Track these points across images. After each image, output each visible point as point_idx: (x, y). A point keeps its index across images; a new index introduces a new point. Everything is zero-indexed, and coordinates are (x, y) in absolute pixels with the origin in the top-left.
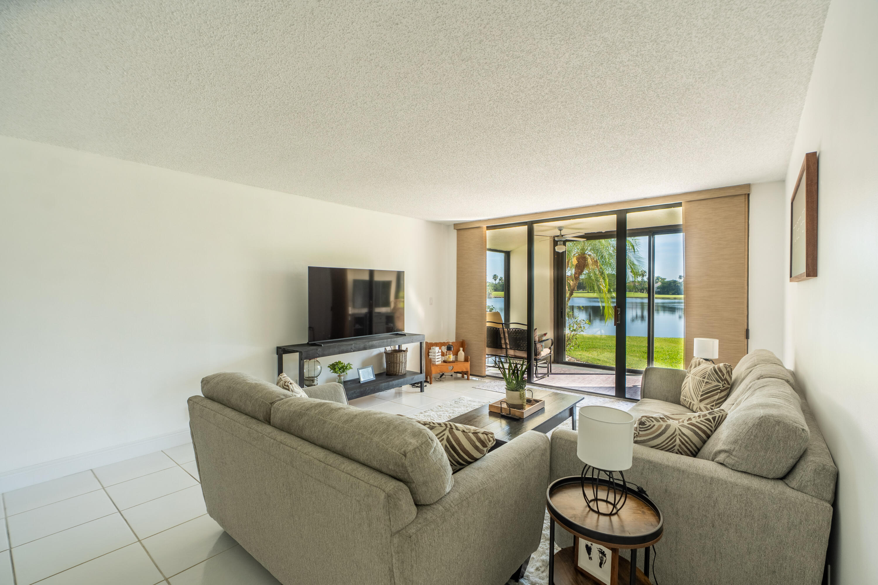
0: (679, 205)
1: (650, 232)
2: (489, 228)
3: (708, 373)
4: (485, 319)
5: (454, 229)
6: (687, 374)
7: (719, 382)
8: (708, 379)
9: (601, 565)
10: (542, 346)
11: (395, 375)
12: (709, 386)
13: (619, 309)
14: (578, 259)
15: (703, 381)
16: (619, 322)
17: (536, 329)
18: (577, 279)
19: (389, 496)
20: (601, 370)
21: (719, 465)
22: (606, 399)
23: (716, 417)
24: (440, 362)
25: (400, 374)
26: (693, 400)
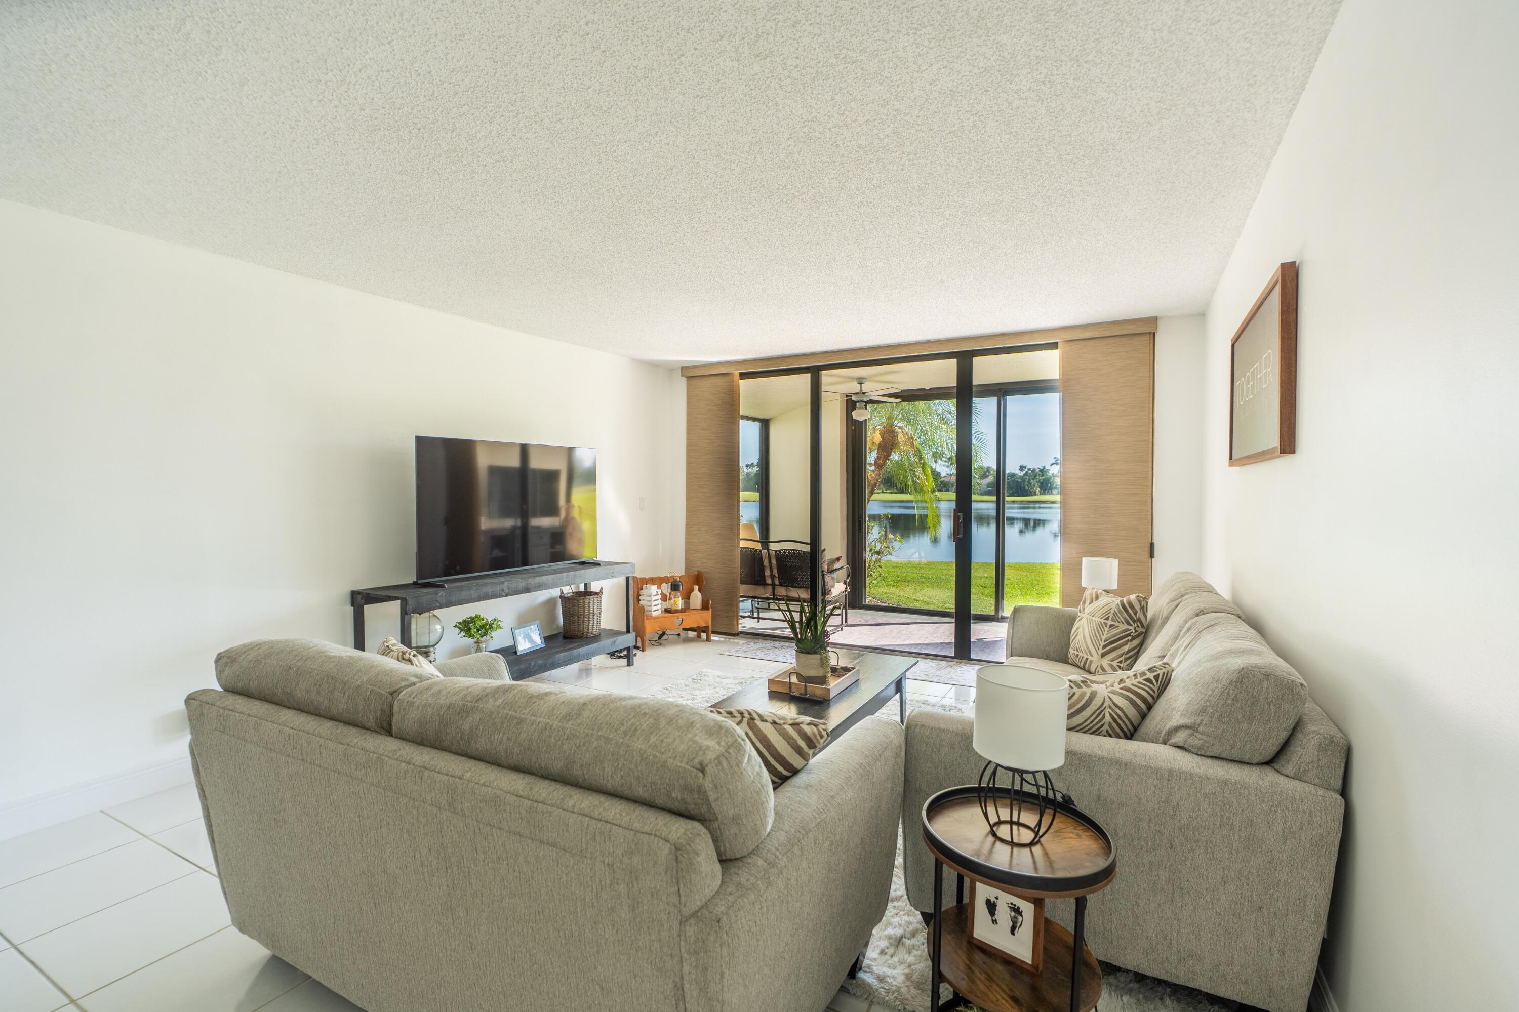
0: (1054, 346)
1: (1000, 390)
2: (744, 376)
3: (1112, 611)
4: (738, 535)
5: (682, 376)
6: (1079, 614)
7: (1129, 624)
8: (1113, 620)
9: (1013, 930)
10: (833, 578)
11: (581, 637)
12: (1114, 631)
13: (961, 514)
14: (882, 434)
15: (1106, 624)
16: (960, 536)
17: (825, 550)
18: (881, 467)
19: (677, 849)
20: (924, 617)
21: (1177, 749)
22: (941, 662)
23: (1158, 675)
24: (659, 612)
25: (590, 635)
26: (1091, 655)
